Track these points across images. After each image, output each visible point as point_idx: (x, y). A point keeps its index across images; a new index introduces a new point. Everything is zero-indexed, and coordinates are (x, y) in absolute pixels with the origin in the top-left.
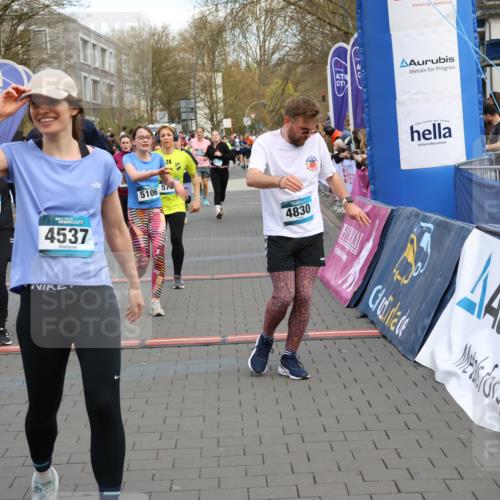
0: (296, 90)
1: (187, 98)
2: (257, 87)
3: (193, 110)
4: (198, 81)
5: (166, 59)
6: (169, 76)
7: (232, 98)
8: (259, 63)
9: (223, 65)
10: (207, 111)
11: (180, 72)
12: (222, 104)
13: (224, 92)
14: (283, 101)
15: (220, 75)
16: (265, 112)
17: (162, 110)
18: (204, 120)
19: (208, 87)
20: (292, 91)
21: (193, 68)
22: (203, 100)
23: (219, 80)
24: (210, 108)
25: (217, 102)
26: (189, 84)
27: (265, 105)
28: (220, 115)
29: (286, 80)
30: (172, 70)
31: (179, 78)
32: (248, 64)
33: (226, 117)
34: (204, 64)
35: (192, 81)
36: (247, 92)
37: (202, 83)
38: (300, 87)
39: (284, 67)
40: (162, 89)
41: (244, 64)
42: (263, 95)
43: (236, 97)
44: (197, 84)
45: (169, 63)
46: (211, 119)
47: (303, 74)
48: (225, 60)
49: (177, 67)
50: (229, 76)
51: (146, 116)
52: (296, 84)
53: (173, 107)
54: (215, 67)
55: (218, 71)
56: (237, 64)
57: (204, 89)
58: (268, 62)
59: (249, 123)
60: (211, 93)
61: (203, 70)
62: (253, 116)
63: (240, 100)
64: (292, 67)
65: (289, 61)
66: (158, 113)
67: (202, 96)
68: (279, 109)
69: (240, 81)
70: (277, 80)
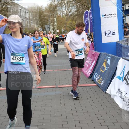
1: (47, 24)
2: (65, 22)
3: (49, 27)
4: (50, 20)
5: (42, 14)
6: (43, 19)
7: (59, 24)
8: (66, 15)
9: (56, 16)
10: (52, 28)
11: (45, 18)
12: (56, 26)
13: (57, 23)
14: (72, 25)
15: (56, 18)
16: (67, 28)
17: (41, 27)
19: (53, 22)
20: (74, 23)
21: (49, 16)
22: (51, 25)
23: (55, 20)
24: (53, 27)
25: (55, 25)
26: (48, 21)
27: (67, 26)
28: (56, 29)
29: (73, 20)
30: (43, 17)
31: (45, 19)
32: (63, 15)
33: (57, 29)
34: (51, 16)
35: (48, 20)
36: (63, 23)
39: (72, 16)
40: (41, 22)
41: (62, 16)
42: (67, 24)
43: (60, 24)
44: (50, 21)
46: (53, 30)
47: (77, 18)
48: (57, 15)
49: (45, 17)
50: (58, 19)
51: (36, 29)
52: (75, 21)
53: (44, 27)
55: (55, 17)
56: (60, 16)
57: (52, 22)
58: (68, 15)
59: (63, 31)
60: (53, 23)
61: (52, 17)
62: (64, 29)
63: (61, 25)
64: (74, 16)
65: (73, 15)
66: (40, 28)
67: (51, 24)
68: (71, 27)
69: (61, 20)
70: (70, 20)
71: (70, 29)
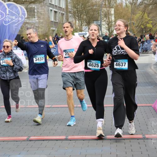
0: (148, 16)
1: (97, 20)
2: (130, 15)
3: (100, 26)
4: (103, 12)
6: (90, 9)
8: (131, 4)
9: (115, 5)
11: (94, 8)
13: (115, 17)
14: (142, 22)
15: (113, 9)
16: (134, 27)
17: (86, 25)
18: (106, 30)
19: (107, 15)
20: (146, 17)
21: (100, 6)
22: (105, 21)
23: (113, 12)
24: (108, 25)
25: (112, 22)
26: (98, 13)
27: (134, 23)
28: (113, 28)
29: (144, 12)
30: (91, 7)
31: (94, 11)
32: (126, 4)
34: (105, 4)
35: (100, 12)
37: (104, 13)
38: (150, 15)
39: (143, 6)
40: (86, 16)
41: (124, 4)
42: (133, 19)
44: (102, 13)
45: (89, 4)
46: (109, 30)
47: (152, 9)
48: (116, 3)
49: (93, 6)
50: (118, 10)
51: (78, 27)
54: (111, 6)
55: (112, 8)
56: (121, 5)
58: (136, 4)
60: (109, 18)
61: (106, 7)
64: (147, 6)
65: (145, 3)
66: (84, 27)
67: (105, 19)
68: (140, 25)
69: (122, 12)
70: (139, 12)
71: (139, 29)
